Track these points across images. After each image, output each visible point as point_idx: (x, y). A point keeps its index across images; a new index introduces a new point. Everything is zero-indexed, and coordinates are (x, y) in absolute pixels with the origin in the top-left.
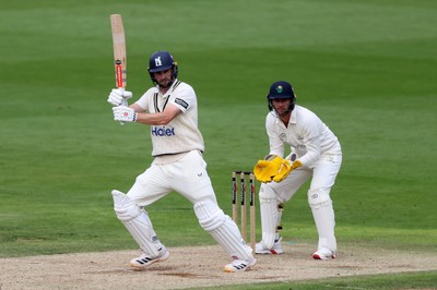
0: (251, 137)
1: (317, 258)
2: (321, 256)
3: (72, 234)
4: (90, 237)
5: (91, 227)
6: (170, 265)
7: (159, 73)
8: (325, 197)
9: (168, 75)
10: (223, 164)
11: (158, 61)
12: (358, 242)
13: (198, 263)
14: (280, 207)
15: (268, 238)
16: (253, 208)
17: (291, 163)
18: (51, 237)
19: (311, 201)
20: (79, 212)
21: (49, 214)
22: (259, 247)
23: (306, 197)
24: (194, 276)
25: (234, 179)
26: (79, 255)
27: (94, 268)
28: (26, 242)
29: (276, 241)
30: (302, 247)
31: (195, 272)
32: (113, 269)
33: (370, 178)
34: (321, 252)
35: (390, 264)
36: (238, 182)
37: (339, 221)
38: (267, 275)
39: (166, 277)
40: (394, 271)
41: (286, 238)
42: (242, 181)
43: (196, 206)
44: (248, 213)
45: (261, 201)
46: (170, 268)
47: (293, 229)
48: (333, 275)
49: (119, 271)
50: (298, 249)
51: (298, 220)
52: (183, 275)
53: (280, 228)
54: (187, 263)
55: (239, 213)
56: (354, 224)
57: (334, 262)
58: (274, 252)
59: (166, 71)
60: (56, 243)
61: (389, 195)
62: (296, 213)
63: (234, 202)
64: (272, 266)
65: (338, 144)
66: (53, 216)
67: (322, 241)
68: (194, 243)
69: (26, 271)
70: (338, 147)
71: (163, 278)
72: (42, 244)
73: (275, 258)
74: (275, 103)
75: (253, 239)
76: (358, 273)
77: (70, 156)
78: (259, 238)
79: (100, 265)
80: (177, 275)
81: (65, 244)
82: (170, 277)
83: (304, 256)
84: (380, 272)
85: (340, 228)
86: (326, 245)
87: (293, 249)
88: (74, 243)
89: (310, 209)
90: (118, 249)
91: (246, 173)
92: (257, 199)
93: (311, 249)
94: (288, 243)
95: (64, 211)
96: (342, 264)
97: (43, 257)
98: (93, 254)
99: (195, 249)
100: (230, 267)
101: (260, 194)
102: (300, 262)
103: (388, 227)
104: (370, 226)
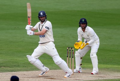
0: (73, 37)
1: (92, 74)
2: (94, 73)
3: (18, 66)
4: (24, 67)
5: (24, 63)
6: (48, 75)
7: (41, 17)
8: (95, 55)
9: (44, 18)
10: (64, 45)
11: (41, 14)
12: (105, 69)
13: (56, 75)
14: (81, 58)
15: (78, 68)
16: (73, 59)
17: (85, 44)
18: (12, 67)
19: (91, 56)
20: (20, 59)
21: (11, 60)
22: (75, 70)
23: (90, 55)
24: (55, 79)
25: (68, 50)
26: (20, 72)
27: (25, 76)
28: (4, 68)
29: (80, 69)
30: (88, 71)
31: (55, 78)
32: (31, 76)
33: (109, 50)
34: (94, 72)
35: (115, 76)
36: (69, 51)
37: (99, 63)
38: (77, 79)
39: (47, 79)
40: (116, 78)
41: (83, 68)
42: (70, 50)
43: (53, 57)
44: (72, 60)
45: (75, 56)
46: (48, 76)
47: (85, 65)
48: (97, 79)
49: (32, 77)
50: (86, 71)
51: (87, 62)
52: (52, 79)
53: (81, 65)
54: (53, 75)
55: (69, 60)
56: (104, 64)
57: (97, 75)
58: (79, 72)
59: (44, 17)
60: (13, 68)
61: (114, 55)
62: (86, 60)
63: (67, 57)
64: (79, 76)
65: (99, 39)
66: (12, 60)
67: (94, 69)
68: (55, 69)
69: (4, 77)
70: (98, 40)
71: (46, 79)
72: (9, 69)
73: (79, 74)
74: (81, 25)
75: (73, 68)
76: (105, 79)
77: (18, 42)
78: (75, 68)
79: (27, 75)
80: (50, 78)
81: (16, 69)
82: (48, 79)
83: (88, 73)
84: (111, 78)
85: (99, 65)
86: (95, 70)
87: (85, 71)
88: (19, 68)
89: (91, 59)
90: (32, 70)
91: (71, 48)
92: (74, 56)
93: (90, 71)
94: (84, 69)
95: (16, 59)
96: (100, 76)
97: (9, 73)
98: (24, 72)
99: (55, 71)
100: (66, 76)
101: (75, 54)
102: (87, 75)
103: (114, 65)
104: (109, 64)
